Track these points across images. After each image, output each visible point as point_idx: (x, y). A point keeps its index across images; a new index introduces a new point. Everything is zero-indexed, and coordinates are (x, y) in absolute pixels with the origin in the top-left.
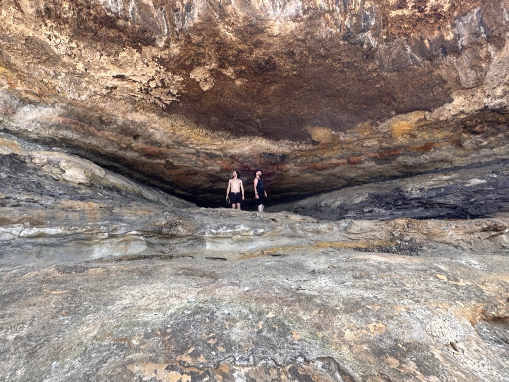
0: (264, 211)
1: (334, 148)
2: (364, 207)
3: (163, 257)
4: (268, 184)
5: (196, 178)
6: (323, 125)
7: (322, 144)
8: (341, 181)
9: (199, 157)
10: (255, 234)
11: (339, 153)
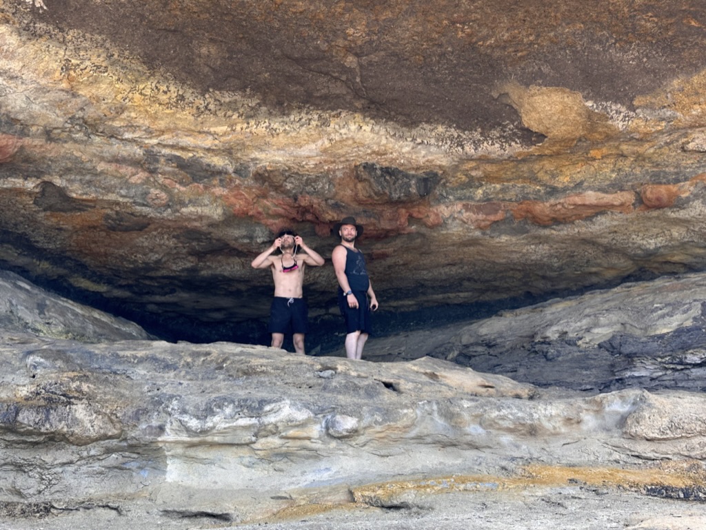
0: (363, 358)
1: (593, 153)
2: (685, 348)
3: (17, 511)
4: (380, 266)
5: (142, 240)
6: (559, 81)
7: (555, 142)
8: (614, 261)
9: (153, 172)
10: (330, 433)
11: (608, 172)
